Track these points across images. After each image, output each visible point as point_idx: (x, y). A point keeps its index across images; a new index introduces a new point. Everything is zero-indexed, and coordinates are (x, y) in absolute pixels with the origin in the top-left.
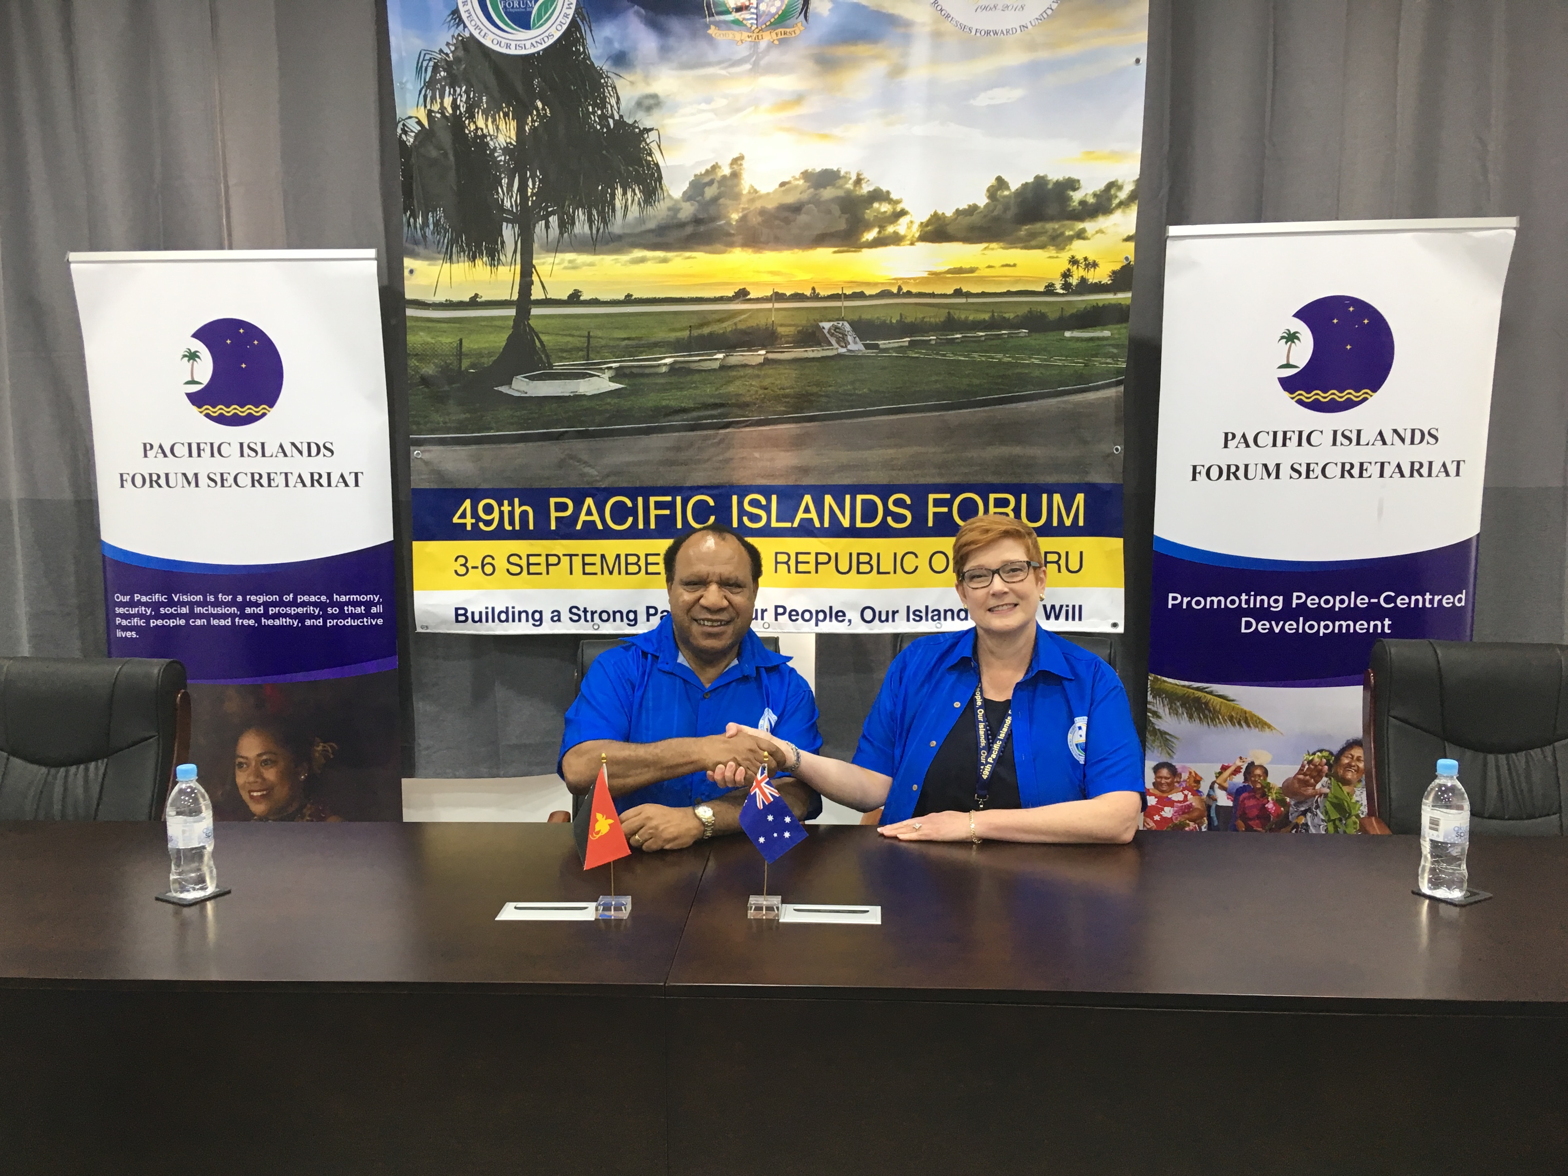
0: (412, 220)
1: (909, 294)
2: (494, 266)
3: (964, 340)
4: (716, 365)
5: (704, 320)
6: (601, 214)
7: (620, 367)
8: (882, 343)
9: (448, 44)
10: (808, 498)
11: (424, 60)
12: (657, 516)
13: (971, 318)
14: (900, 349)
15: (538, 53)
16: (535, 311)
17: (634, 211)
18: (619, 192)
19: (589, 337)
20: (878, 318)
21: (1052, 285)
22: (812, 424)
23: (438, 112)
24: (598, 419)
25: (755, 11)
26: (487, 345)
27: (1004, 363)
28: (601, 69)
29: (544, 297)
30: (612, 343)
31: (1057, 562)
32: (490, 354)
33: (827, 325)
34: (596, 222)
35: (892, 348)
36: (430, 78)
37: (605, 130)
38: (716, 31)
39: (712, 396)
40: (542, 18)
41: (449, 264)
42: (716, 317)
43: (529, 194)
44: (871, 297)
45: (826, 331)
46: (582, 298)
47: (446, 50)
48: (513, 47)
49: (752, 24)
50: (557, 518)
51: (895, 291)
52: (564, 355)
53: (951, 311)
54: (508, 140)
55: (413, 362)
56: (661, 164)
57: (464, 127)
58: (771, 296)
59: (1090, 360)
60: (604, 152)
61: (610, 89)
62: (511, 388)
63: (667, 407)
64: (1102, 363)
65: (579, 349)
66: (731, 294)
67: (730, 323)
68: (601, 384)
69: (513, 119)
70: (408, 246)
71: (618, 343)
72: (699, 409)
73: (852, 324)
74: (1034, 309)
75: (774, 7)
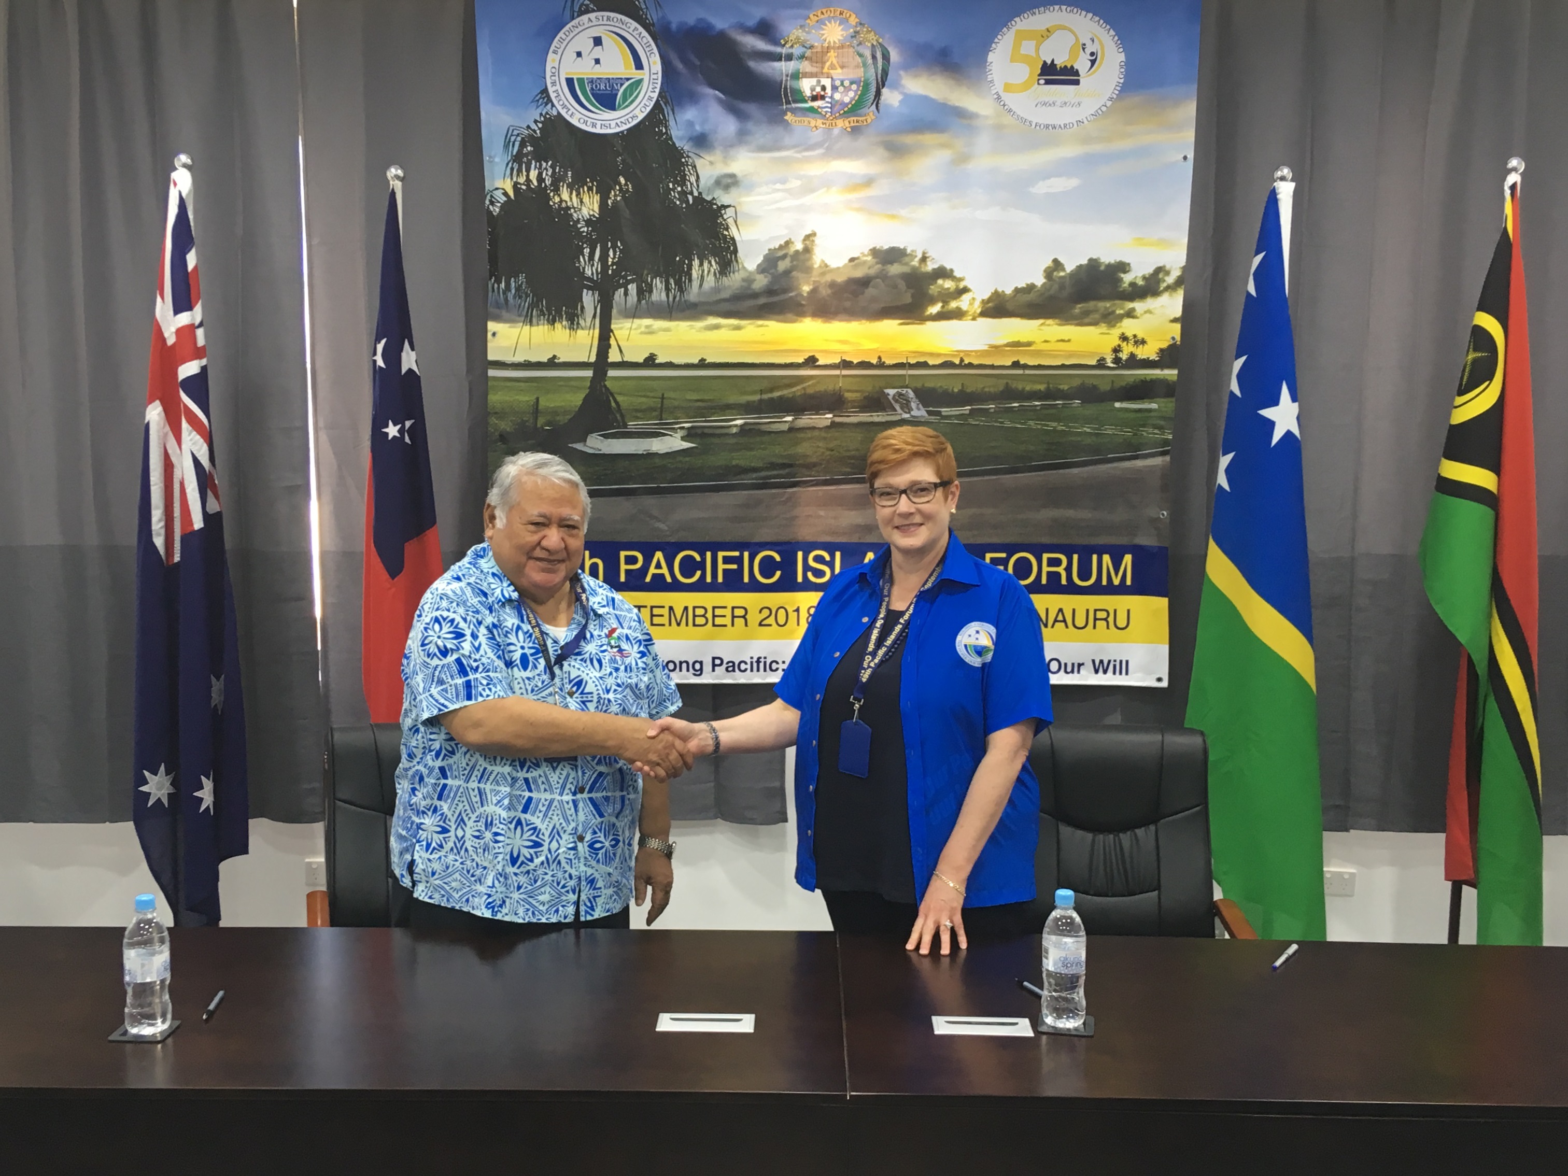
0: (496, 285)
1: (970, 366)
2: (574, 329)
3: (1021, 409)
4: (785, 427)
5: (775, 384)
6: (679, 283)
7: (692, 427)
8: (945, 411)
9: (536, 122)
11: (512, 135)
12: (725, 571)
13: (1028, 388)
14: (961, 416)
15: (622, 132)
16: (611, 373)
17: (710, 281)
18: (696, 263)
19: (663, 398)
20: (941, 387)
21: (1103, 359)
23: (524, 184)
24: (670, 476)
25: (830, 100)
26: (563, 404)
27: (1059, 431)
28: (682, 149)
29: (621, 360)
30: (684, 404)
31: (1106, 619)
32: (566, 412)
33: (891, 392)
34: (673, 291)
35: (954, 416)
36: (517, 152)
37: (684, 206)
38: (792, 117)
39: (780, 457)
40: (627, 100)
41: (528, 327)
42: (786, 381)
43: (610, 263)
44: (935, 367)
45: (890, 397)
46: (657, 361)
47: (534, 127)
49: (826, 112)
50: (627, 571)
51: (957, 362)
52: (639, 415)
53: (1009, 382)
54: (591, 213)
55: (493, 420)
56: (737, 238)
57: (549, 198)
58: (839, 363)
59: (1138, 430)
60: (683, 226)
61: (690, 167)
62: (585, 445)
63: (737, 466)
64: (1150, 434)
65: (653, 409)
66: (801, 360)
67: (799, 387)
68: (674, 443)
69: (597, 193)
70: (492, 310)
71: (691, 404)
72: (767, 469)
73: (916, 391)
74: (1087, 381)
75: (848, 97)
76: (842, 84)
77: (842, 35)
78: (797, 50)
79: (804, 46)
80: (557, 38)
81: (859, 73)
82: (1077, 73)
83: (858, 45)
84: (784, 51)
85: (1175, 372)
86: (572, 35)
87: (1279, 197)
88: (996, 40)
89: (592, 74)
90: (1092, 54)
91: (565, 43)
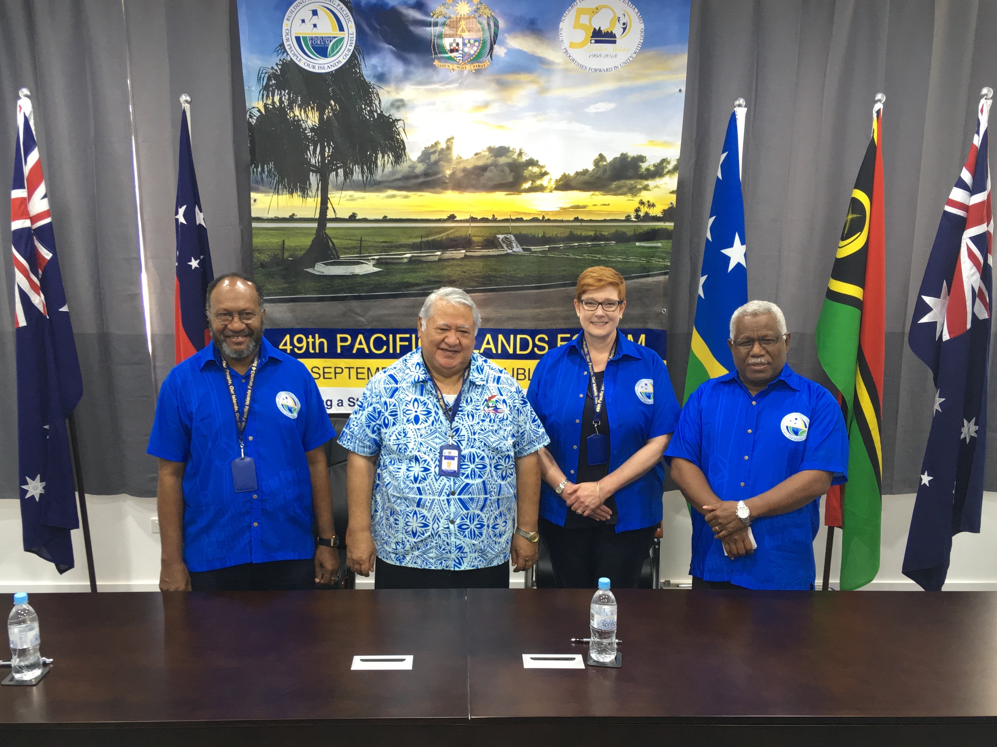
0: (255, 170)
1: (549, 220)
2: (305, 197)
3: (580, 247)
4: (436, 259)
5: (430, 232)
6: (369, 169)
7: (380, 259)
8: (533, 248)
9: (277, 64)
10: (489, 336)
11: (262, 72)
12: (401, 346)
13: (583, 234)
14: (544, 252)
15: (332, 72)
16: (329, 225)
17: (389, 167)
18: (380, 156)
19: (361, 240)
20: (531, 233)
21: (629, 216)
22: (492, 293)
23: (271, 105)
24: (366, 288)
25: (461, 52)
26: (300, 244)
27: (602, 260)
28: (370, 83)
29: (335, 217)
30: (374, 244)
32: (301, 250)
33: (501, 237)
34: (366, 174)
35: (539, 251)
36: (266, 84)
37: (372, 119)
38: (438, 63)
39: (434, 276)
40: (334, 51)
41: (276, 196)
42: (437, 230)
43: (326, 156)
44: (527, 221)
45: (500, 240)
46: (357, 218)
47: (276, 68)
48: (317, 68)
49: (459, 60)
50: (341, 346)
51: (541, 218)
52: (347, 251)
53: (573, 230)
54: (314, 124)
55: (256, 254)
56: (405, 140)
57: (287, 114)
58: (469, 219)
59: (650, 259)
60: (371, 132)
61: (375, 95)
62: (314, 270)
63: (407, 282)
64: (655, 261)
65: (355, 248)
66: (445, 217)
67: (444, 234)
68: (368, 268)
69: (317, 111)
70: (253, 185)
71: (378, 244)
72: (426, 284)
73: (516, 236)
74: (619, 229)
75: (473, 50)
76: (469, 42)
77: (469, 10)
78: (441, 20)
79: (445, 17)
80: (289, 10)
81: (479, 35)
82: (614, 36)
83: (479, 17)
84: (432, 20)
85: (672, 224)
86: (298, 8)
87: (737, 117)
88: (565, 15)
89: (312, 34)
90: (624, 24)
91: (294, 14)
